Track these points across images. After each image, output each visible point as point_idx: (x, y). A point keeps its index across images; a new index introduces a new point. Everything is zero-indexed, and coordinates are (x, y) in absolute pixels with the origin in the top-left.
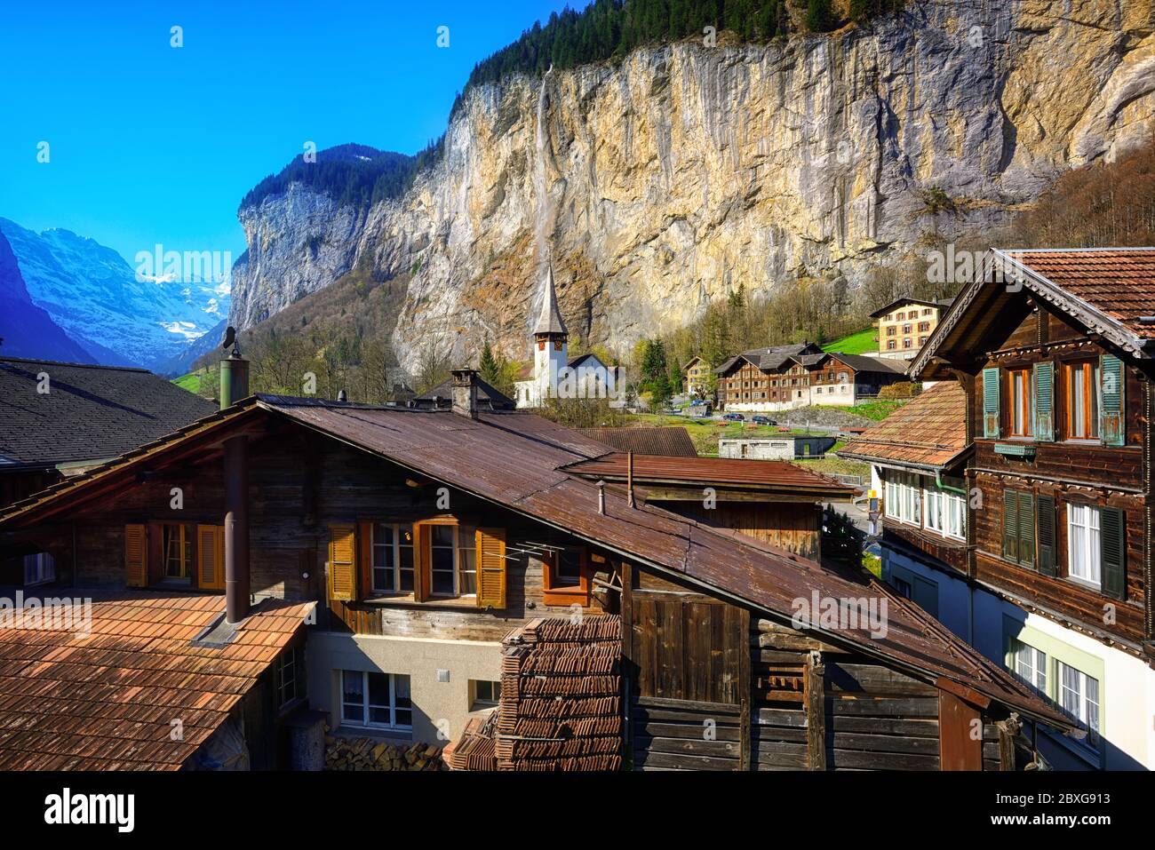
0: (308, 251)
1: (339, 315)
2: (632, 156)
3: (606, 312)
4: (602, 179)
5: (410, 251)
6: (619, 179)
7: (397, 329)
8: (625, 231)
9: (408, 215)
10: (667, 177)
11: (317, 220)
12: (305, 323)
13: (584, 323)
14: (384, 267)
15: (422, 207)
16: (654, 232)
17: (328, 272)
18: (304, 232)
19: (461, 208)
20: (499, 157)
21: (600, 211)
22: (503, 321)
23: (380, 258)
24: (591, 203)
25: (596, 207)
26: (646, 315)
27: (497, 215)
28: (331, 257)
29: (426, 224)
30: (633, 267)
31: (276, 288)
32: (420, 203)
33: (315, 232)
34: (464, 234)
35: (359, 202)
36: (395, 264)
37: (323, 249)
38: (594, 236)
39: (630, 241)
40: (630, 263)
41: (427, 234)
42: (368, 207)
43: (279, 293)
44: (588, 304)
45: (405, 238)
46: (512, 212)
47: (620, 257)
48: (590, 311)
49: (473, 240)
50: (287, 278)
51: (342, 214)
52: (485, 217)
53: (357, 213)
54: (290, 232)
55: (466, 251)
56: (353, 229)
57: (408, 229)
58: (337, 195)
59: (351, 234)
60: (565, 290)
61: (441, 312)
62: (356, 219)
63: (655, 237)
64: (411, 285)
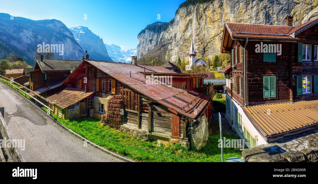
0: (150, 42)
1: (155, 54)
2: (214, 19)
3: (208, 50)
4: (208, 23)
5: (169, 40)
6: (211, 23)
7: (166, 56)
8: (212, 33)
9: (168, 33)
10: (221, 23)
11: (151, 36)
12: (149, 56)
13: (203, 52)
14: (163, 44)
15: (171, 32)
16: (218, 34)
17: (153, 46)
18: (149, 39)
19: (178, 31)
20: (187, 20)
21: (207, 30)
22: (187, 53)
23: (163, 42)
24: (205, 28)
25: (206, 29)
26: (216, 51)
27: (186, 32)
28: (154, 43)
29: (171, 35)
30: (214, 41)
31: (144, 50)
32: (170, 31)
33: (151, 38)
34: (179, 36)
35: (158, 32)
36: (166, 43)
37: (152, 41)
38: (206, 35)
39: (213, 35)
40: (213, 40)
41: (172, 37)
42: (160, 33)
43: (145, 51)
44: (204, 49)
45: (167, 38)
46: (189, 31)
47: (211, 39)
48: (205, 50)
49: (181, 37)
50: (146, 48)
51: (155, 35)
52: (184, 32)
53: (158, 34)
54: (146, 39)
55: (179, 39)
56: (158, 37)
57: (168, 36)
58: (154, 31)
59: (157, 38)
60: (199, 46)
61: (175, 52)
62: (158, 35)
63: (219, 35)
64: (169, 47)
